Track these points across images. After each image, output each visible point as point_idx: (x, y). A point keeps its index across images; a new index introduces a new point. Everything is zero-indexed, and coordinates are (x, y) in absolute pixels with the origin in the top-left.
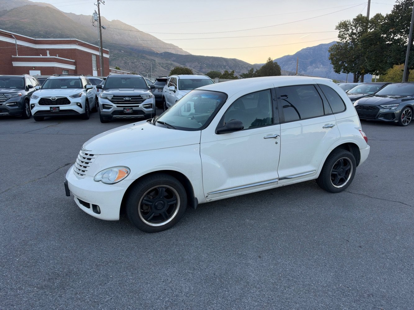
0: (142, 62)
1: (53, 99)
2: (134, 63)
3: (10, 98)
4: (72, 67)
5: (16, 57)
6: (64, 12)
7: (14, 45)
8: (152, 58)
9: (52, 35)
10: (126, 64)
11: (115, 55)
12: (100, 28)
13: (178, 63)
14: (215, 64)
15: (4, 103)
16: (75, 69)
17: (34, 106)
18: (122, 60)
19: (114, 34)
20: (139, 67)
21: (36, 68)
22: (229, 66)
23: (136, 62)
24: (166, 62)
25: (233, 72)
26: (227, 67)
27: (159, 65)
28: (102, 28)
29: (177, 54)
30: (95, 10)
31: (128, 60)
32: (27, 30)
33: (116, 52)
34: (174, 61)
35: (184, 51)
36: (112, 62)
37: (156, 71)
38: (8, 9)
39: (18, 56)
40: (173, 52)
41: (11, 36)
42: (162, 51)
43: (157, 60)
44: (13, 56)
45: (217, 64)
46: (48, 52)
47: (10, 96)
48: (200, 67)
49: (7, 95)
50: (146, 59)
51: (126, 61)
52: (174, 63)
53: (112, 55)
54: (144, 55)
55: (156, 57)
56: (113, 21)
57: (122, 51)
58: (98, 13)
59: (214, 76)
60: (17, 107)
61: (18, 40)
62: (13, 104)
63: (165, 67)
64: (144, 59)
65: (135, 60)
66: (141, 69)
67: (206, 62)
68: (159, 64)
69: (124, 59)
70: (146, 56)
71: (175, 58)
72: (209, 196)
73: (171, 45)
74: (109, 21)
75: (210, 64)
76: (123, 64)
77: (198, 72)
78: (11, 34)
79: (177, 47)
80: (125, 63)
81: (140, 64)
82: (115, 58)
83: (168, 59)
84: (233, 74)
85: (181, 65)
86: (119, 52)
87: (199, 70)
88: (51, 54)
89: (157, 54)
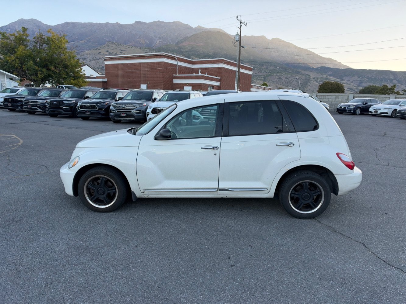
0: (296, 77)
1: (161, 109)
2: (288, 78)
3: (137, 107)
4: (217, 84)
5: (176, 75)
6: (230, 35)
7: (176, 65)
8: (307, 73)
9: (219, 55)
10: (279, 80)
11: (270, 72)
12: (240, 47)
13: (335, 77)
14: (379, 78)
15: (132, 111)
16: (219, 85)
17: (149, 114)
18: (277, 75)
19: (272, 51)
20: (292, 82)
21: (188, 85)
22: (398, 80)
23: (290, 77)
24: (322, 76)
25: (394, 86)
26: (394, 81)
27: (313, 80)
28: (242, 47)
29: (335, 68)
30: (237, 32)
31: (283, 76)
32: (200, 52)
33: (272, 68)
34: (330, 75)
35: (343, 64)
36: (267, 78)
37: (309, 86)
38: (189, 36)
39: (178, 74)
40: (331, 66)
41: (175, 58)
42: (319, 66)
43: (312, 75)
44: (174, 75)
45: (382, 77)
46: (200, 70)
47: (138, 106)
48: (360, 81)
49: (136, 105)
50: (301, 74)
51: (280, 76)
52: (330, 77)
53: (268, 71)
54: (299, 70)
55: (311, 72)
56: (273, 39)
57: (278, 67)
58: (239, 34)
59: (372, 90)
60: (141, 115)
61: (180, 61)
62: (138, 112)
63: (319, 81)
64: (299, 74)
65: (289, 76)
66: (294, 84)
67: (367, 75)
68: (314, 78)
69: (279, 75)
70: (301, 71)
71: (332, 72)
72: (145, 193)
73: (329, 59)
74: (269, 40)
75: (373, 78)
76: (277, 79)
77: (357, 86)
78: (174, 57)
79: (335, 61)
80: (279, 78)
81: (293, 80)
82: (270, 74)
83: (324, 73)
84: (394, 89)
85: (338, 80)
86: (275, 68)
87: (358, 84)
88: (202, 73)
89: (313, 68)
